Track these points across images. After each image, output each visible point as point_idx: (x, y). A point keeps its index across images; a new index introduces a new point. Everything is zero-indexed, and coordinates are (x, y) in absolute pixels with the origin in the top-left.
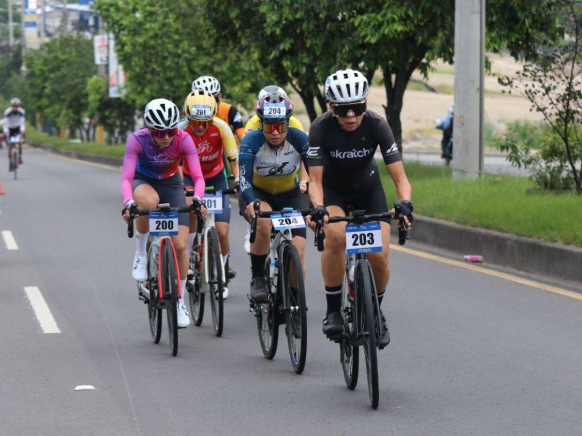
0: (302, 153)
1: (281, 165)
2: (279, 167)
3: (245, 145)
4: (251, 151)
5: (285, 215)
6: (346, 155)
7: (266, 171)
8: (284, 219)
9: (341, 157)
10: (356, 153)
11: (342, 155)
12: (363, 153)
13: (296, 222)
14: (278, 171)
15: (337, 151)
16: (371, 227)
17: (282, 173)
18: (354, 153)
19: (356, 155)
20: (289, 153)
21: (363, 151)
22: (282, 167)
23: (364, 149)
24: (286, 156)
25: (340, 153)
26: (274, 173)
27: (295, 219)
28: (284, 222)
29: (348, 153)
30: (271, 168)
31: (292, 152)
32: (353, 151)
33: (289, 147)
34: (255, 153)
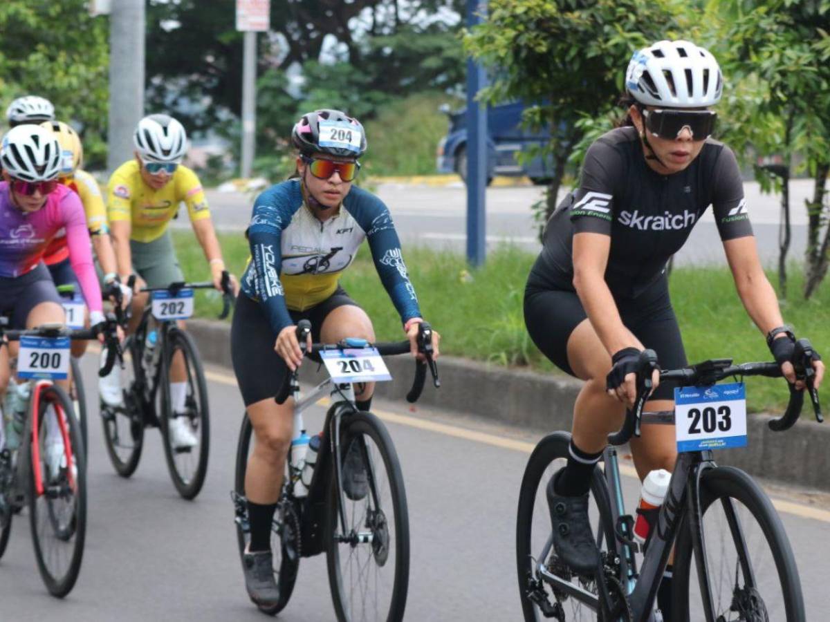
1: (329, 251)
2: (325, 255)
3: (270, 208)
4: (280, 221)
5: (347, 352)
6: (651, 223)
7: (299, 265)
8: (347, 360)
9: (640, 227)
10: (670, 220)
11: (642, 223)
12: (683, 221)
14: (321, 264)
15: (636, 212)
16: (728, 393)
17: (326, 268)
18: (667, 219)
19: (670, 224)
20: (345, 230)
21: (683, 215)
22: (330, 256)
23: (686, 212)
24: (339, 235)
25: (642, 218)
26: (313, 268)
27: (367, 362)
28: (349, 368)
29: (656, 219)
30: (310, 257)
31: (351, 229)
32: (665, 216)
33: (346, 219)
34: (284, 225)
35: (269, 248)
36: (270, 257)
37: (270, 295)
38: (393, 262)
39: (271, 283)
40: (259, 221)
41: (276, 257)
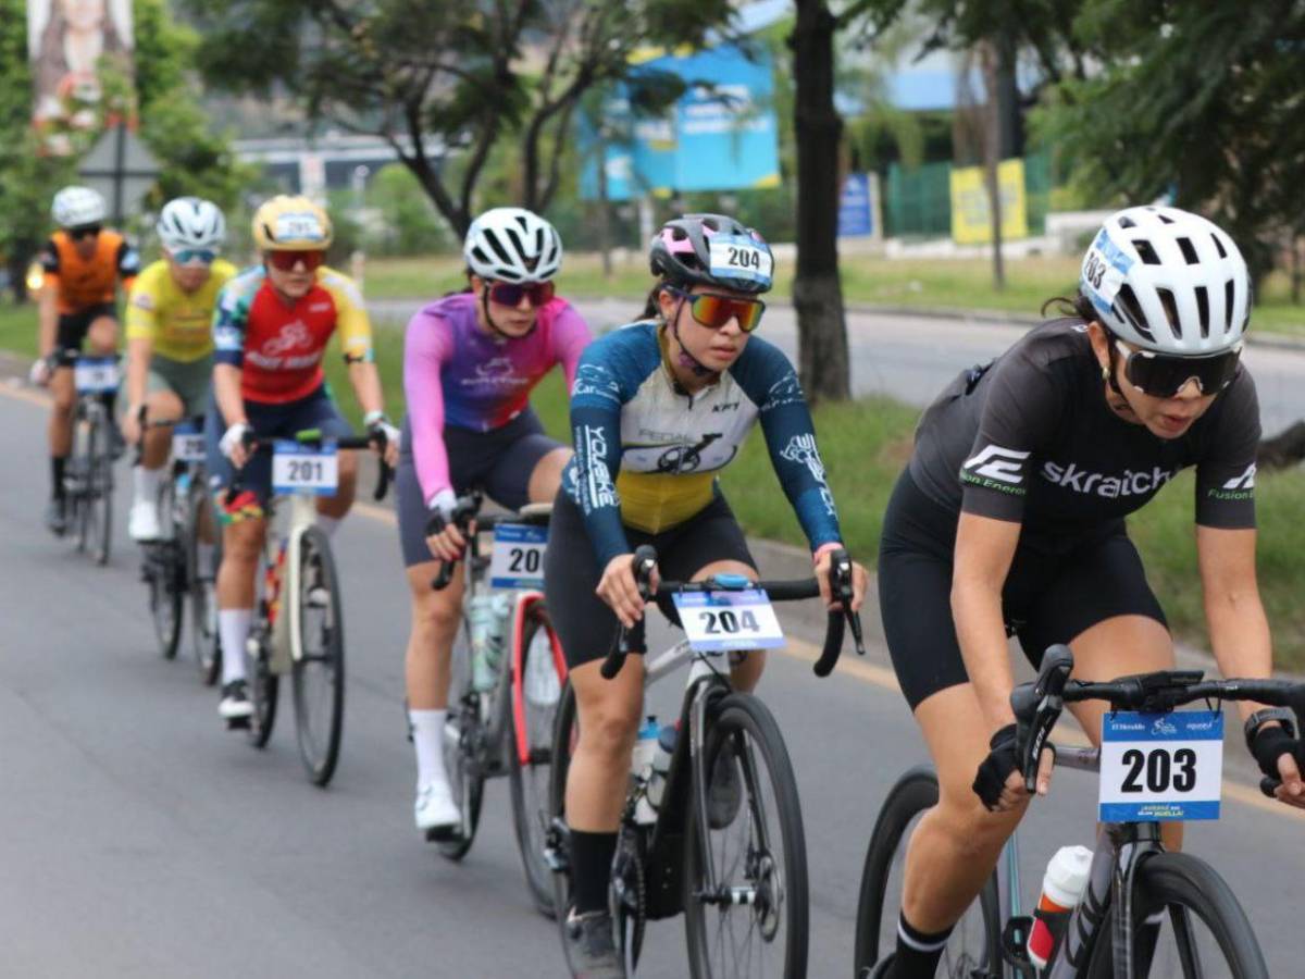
0: (766, 407)
1: (699, 439)
2: (692, 445)
3: (600, 369)
4: (616, 389)
5: (716, 595)
6: (1096, 484)
7: (651, 458)
8: (716, 611)
9: (1076, 488)
10: (1130, 482)
11: (1081, 481)
12: (1150, 483)
13: (755, 627)
14: (687, 458)
15: (1072, 466)
17: (695, 465)
18: (1126, 482)
19: (1130, 488)
20: (726, 407)
21: (1152, 473)
22: (700, 447)
23: (1157, 470)
24: (716, 413)
25: (1082, 474)
26: (673, 465)
27: (748, 614)
28: (718, 625)
29: (1107, 480)
30: (667, 448)
31: (736, 405)
32: (1123, 478)
33: (730, 389)
34: (626, 395)
35: (598, 431)
36: (599, 447)
37: (595, 505)
38: (803, 455)
39: (598, 486)
40: (581, 388)
41: (608, 448)
